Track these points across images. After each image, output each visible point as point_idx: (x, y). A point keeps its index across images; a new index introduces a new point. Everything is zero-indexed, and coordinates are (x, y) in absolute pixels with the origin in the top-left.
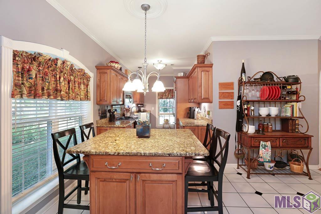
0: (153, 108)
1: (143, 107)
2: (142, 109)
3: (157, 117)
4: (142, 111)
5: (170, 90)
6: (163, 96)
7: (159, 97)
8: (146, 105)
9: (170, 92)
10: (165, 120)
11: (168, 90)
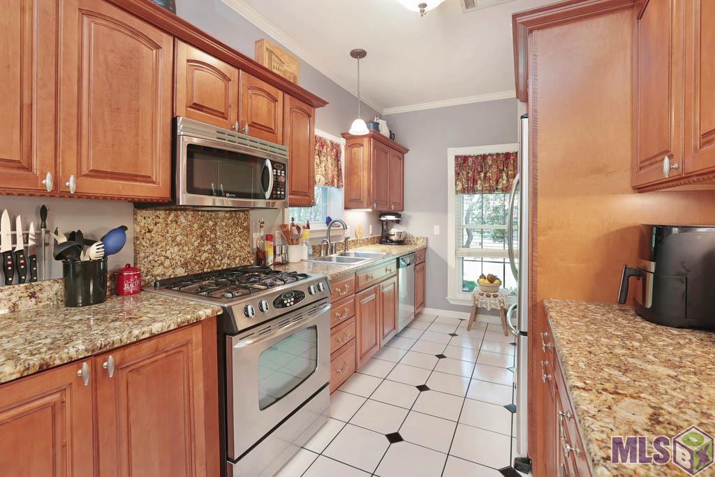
0: (437, 230)
1: (398, 222)
2: (394, 231)
3: (451, 261)
4: (393, 238)
5: (507, 155)
6: (475, 182)
7: (460, 187)
8: (410, 217)
9: (506, 164)
10: (482, 276)
11: (498, 155)
